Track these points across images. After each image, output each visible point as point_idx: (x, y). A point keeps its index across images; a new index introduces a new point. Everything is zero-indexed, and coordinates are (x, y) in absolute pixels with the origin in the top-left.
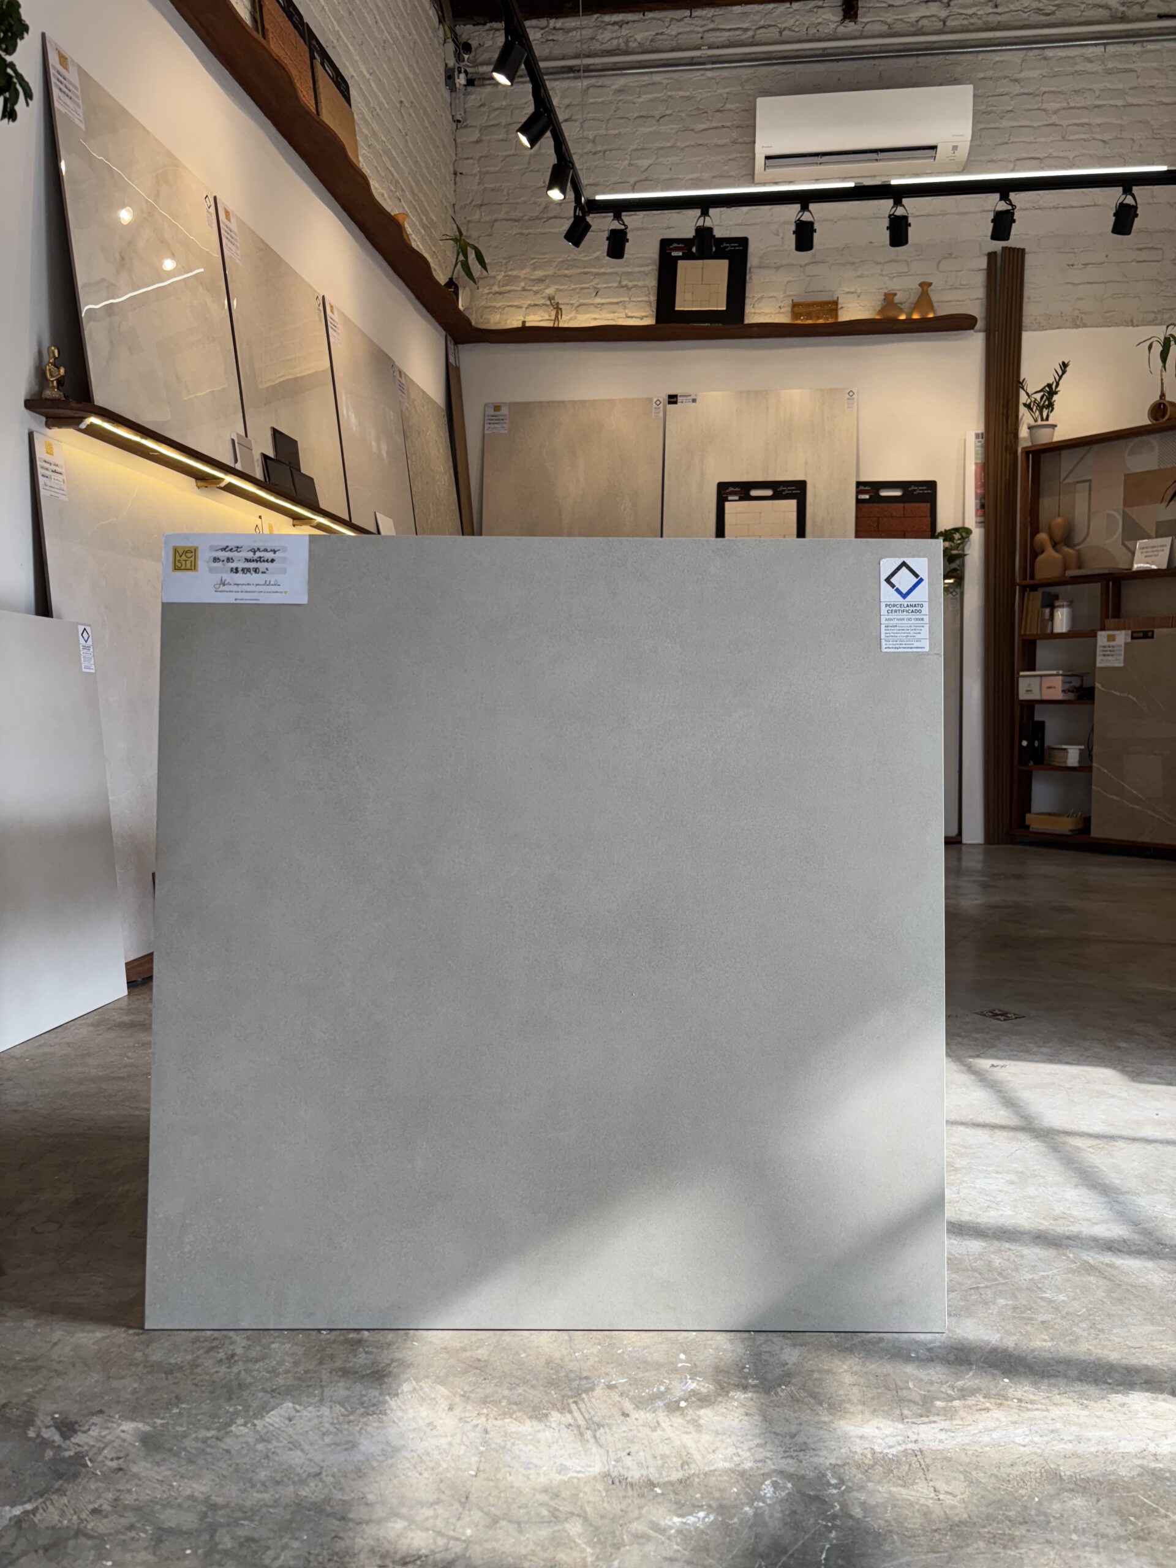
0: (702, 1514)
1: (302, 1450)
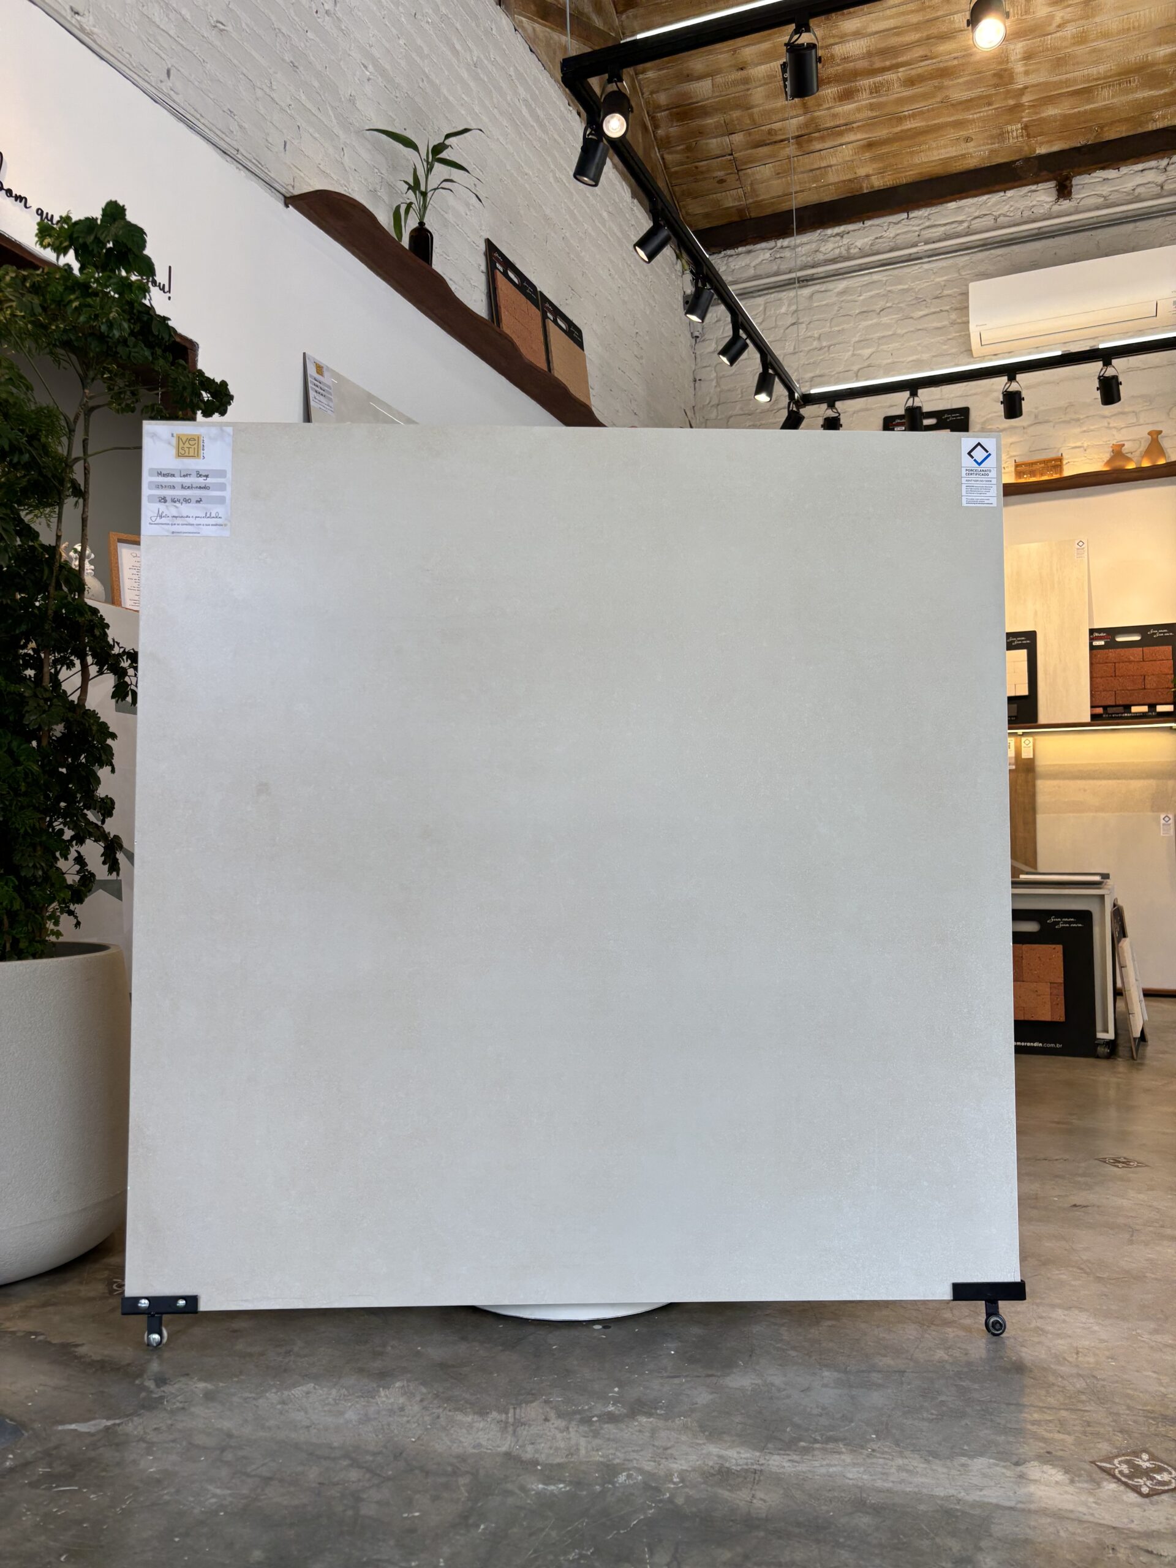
0: (561, 1486)
1: (306, 1413)
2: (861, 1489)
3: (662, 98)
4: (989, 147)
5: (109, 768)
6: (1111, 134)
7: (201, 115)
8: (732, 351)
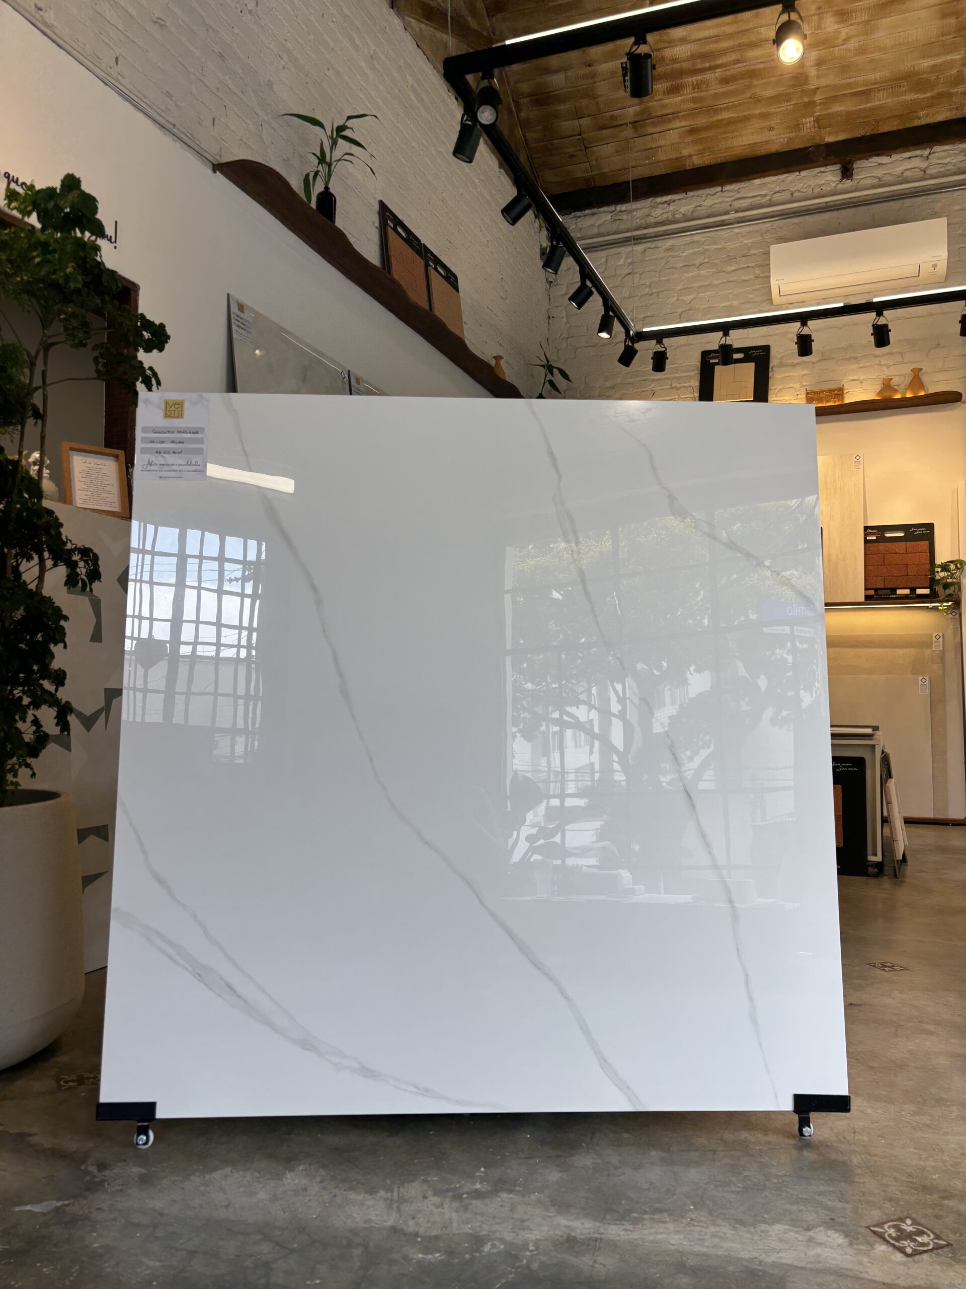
2: (682, 1253)
3: (525, 87)
4: (789, 135)
5: (61, 645)
6: (885, 128)
7: (144, 96)
8: (580, 297)
